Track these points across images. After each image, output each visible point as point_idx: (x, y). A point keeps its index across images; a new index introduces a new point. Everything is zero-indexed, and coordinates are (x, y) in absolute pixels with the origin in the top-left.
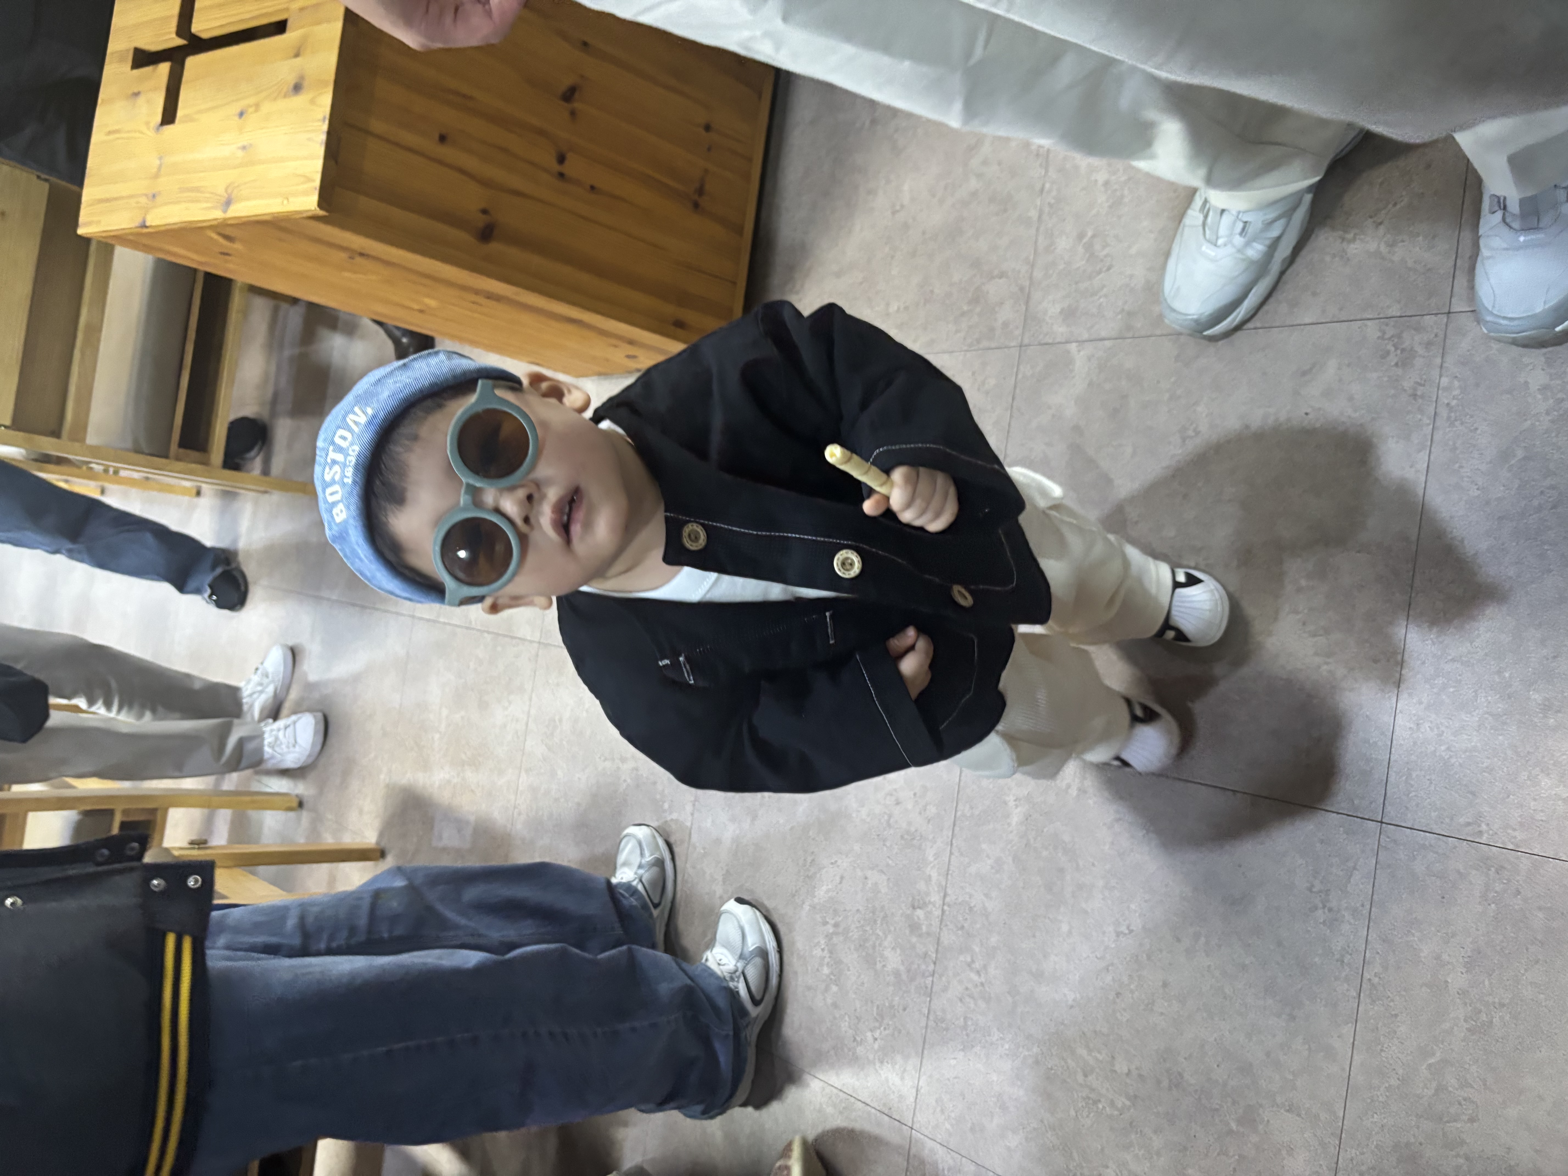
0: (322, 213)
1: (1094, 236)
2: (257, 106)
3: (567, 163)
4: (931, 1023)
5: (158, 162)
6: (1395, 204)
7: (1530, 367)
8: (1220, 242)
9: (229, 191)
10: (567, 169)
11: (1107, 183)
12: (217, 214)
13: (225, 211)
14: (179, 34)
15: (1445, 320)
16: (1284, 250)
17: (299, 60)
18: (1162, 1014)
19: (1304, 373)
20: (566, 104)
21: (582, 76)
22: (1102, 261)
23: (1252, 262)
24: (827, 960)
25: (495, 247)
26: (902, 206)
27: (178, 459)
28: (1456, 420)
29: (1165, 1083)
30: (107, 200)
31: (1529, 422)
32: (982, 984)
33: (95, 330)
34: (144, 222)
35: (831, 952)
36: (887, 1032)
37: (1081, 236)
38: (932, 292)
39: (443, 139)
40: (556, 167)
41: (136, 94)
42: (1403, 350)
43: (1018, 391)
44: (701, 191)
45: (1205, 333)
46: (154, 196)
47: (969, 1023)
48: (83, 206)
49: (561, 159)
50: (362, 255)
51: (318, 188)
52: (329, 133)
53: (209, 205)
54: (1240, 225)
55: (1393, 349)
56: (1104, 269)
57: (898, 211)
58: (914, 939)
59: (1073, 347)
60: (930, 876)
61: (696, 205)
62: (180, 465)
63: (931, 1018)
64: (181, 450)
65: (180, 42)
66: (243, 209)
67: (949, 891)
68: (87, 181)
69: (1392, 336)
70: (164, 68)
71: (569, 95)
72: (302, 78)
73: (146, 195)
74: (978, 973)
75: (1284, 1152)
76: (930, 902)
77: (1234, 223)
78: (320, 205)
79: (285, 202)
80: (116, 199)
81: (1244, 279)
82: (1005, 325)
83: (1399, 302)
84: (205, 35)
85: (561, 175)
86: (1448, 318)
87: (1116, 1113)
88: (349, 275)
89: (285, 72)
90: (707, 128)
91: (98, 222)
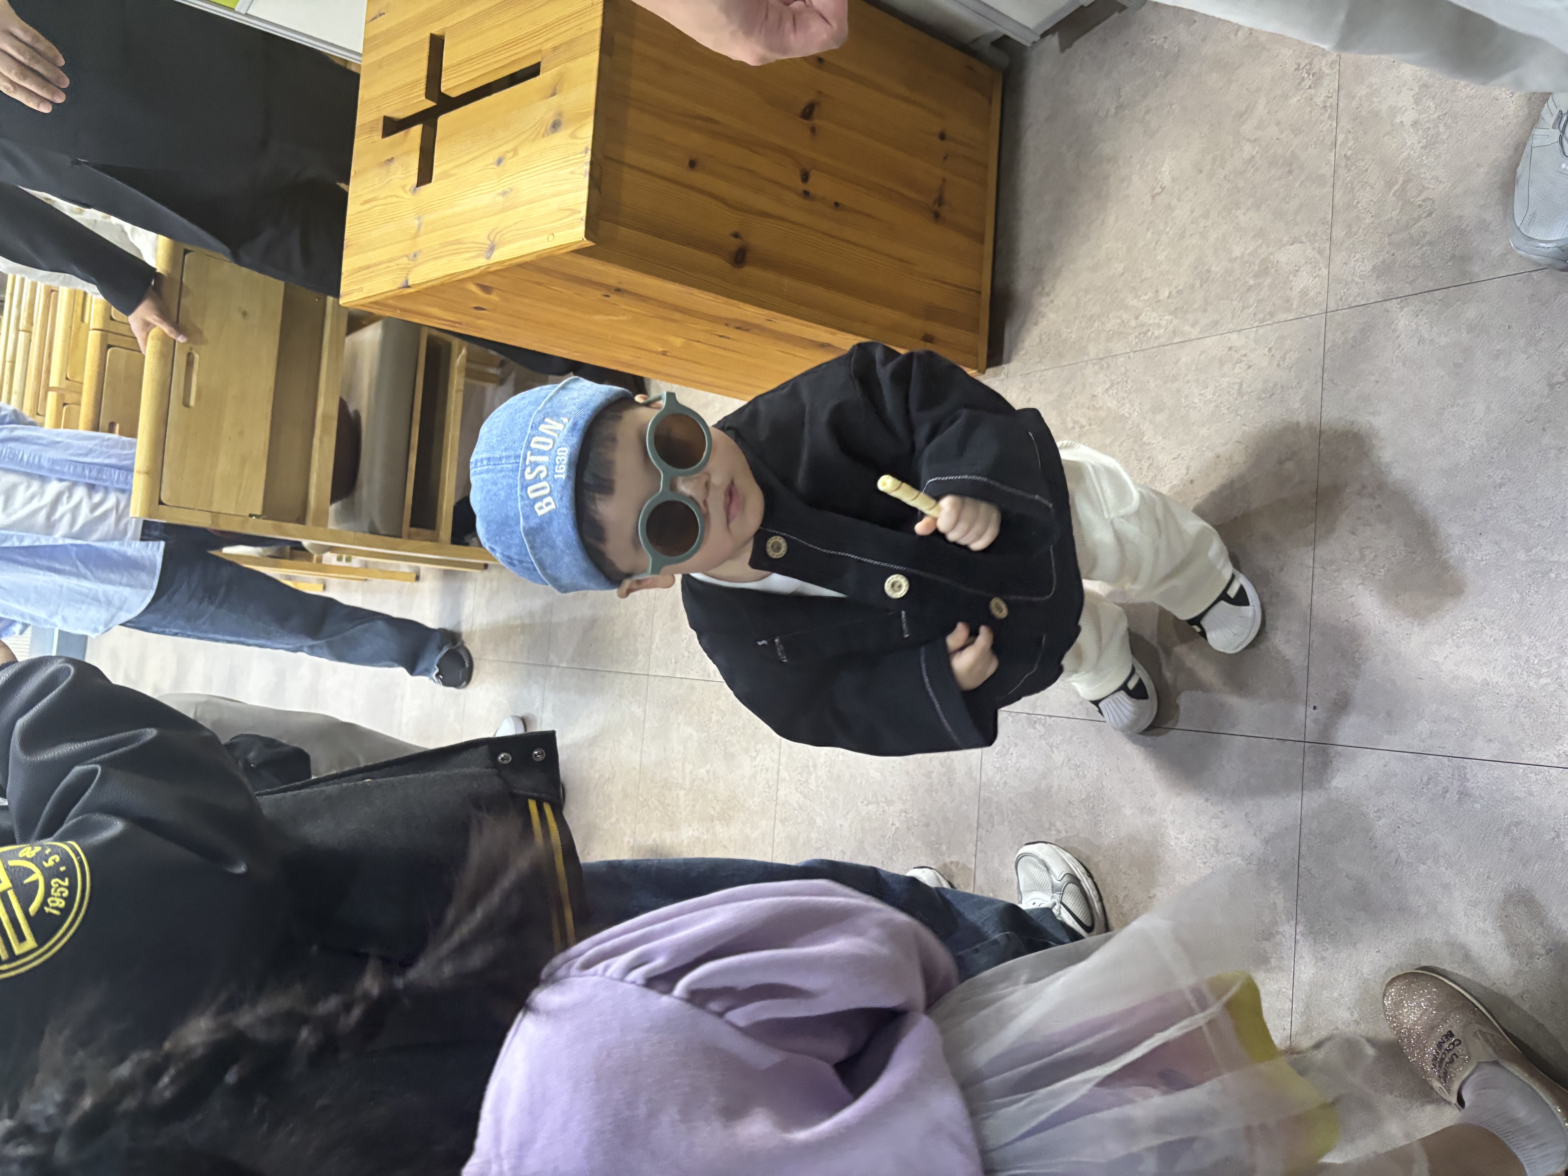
0: (589, 244)
1: (1406, 182)
2: (515, 151)
3: (810, 181)
5: (417, 222)
9: (492, 238)
10: (809, 187)
11: (1415, 124)
12: (482, 262)
13: (488, 258)
14: (428, 96)
17: (556, 97)
20: (806, 122)
21: (820, 92)
22: (1420, 207)
25: (748, 271)
26: (1163, 188)
27: (410, 537)
30: (368, 267)
34: (407, 282)
38: (1209, 271)
39: (692, 164)
40: (801, 186)
41: (391, 160)
43: (1328, 362)
44: (940, 201)
46: (415, 255)
48: (343, 277)
49: (805, 178)
50: (618, 290)
51: (584, 219)
52: (592, 163)
53: (473, 254)
56: (1425, 215)
57: (1158, 194)
59: (1395, 304)
61: (937, 216)
62: (413, 543)
64: (413, 529)
65: (430, 104)
66: (505, 253)
71: (808, 113)
72: (560, 114)
73: (407, 256)
78: (586, 236)
79: (551, 238)
80: (376, 265)
82: (1304, 293)
84: (454, 94)
85: (806, 193)
88: (598, 318)
89: (545, 111)
90: (942, 137)
91: (361, 290)
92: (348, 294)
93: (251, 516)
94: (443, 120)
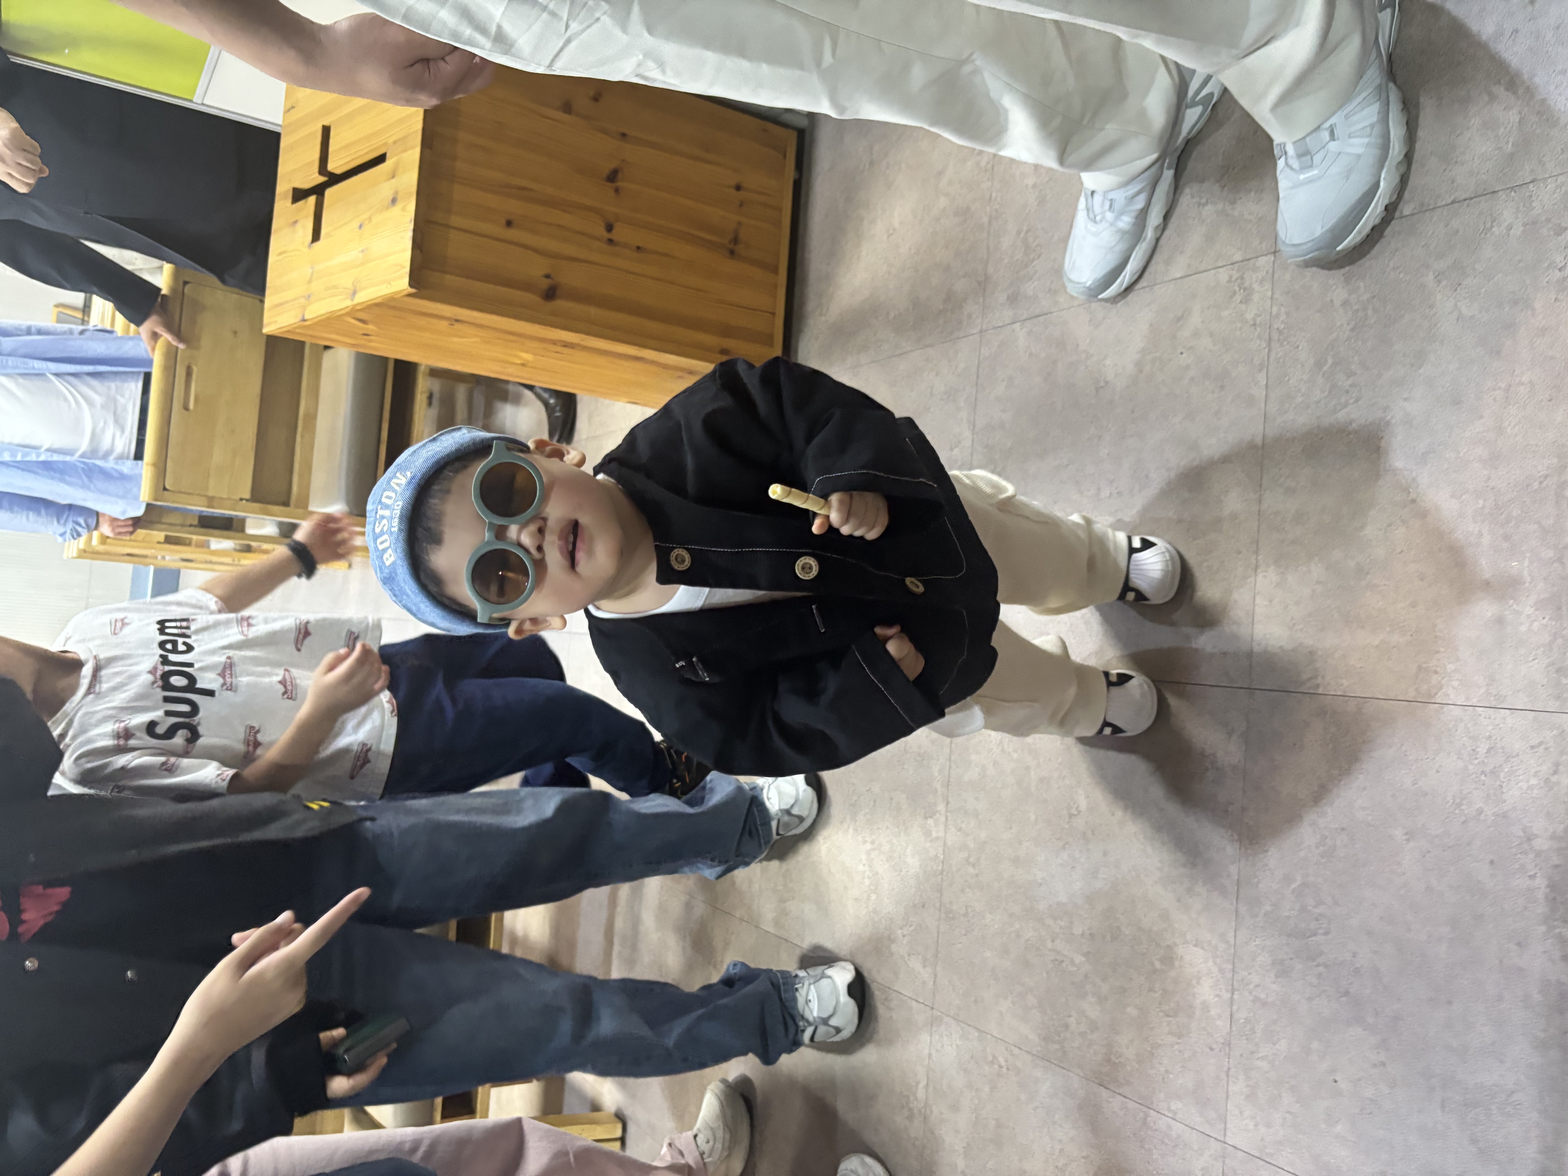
0: (413, 291)
1: (1027, 231)
2: (370, 219)
3: (614, 231)
4: (943, 915)
5: (310, 271)
6: (1234, 168)
7: (1334, 287)
9: (355, 285)
10: (614, 236)
12: (348, 303)
13: (352, 300)
15: (1273, 259)
16: (1155, 218)
17: (393, 181)
19: (1178, 320)
20: (610, 184)
21: (623, 161)
22: (1034, 250)
23: (1124, 233)
24: (867, 873)
25: (559, 304)
26: (894, 230)
28: (1284, 341)
29: (1109, 938)
30: (280, 305)
31: (1336, 334)
32: (977, 875)
34: (303, 316)
35: (870, 867)
36: (912, 928)
37: (1019, 233)
39: (509, 224)
40: (607, 235)
41: (296, 222)
42: (1245, 289)
43: (981, 370)
44: (736, 240)
45: (1100, 297)
46: (309, 296)
47: (969, 910)
49: (610, 228)
50: (457, 321)
51: (409, 273)
52: (414, 231)
53: (343, 297)
54: (1107, 204)
55: (1237, 289)
56: (1036, 257)
58: (928, 845)
59: (1017, 326)
60: (936, 789)
61: (732, 252)
63: (942, 911)
65: (322, 179)
66: (364, 296)
67: (950, 799)
68: (268, 292)
69: (1237, 279)
70: (312, 199)
71: (613, 177)
72: (396, 193)
73: (304, 297)
74: (973, 865)
75: (1194, 982)
76: (937, 812)
77: (1103, 201)
78: (411, 285)
79: (389, 286)
80: (285, 303)
81: (1121, 247)
83: (1240, 249)
84: (339, 171)
85: (611, 241)
86: (1275, 257)
87: (1076, 969)
88: (457, 340)
89: (386, 190)
90: (738, 188)
91: (276, 322)
92: (269, 324)
93: (241, 499)
94: (329, 192)
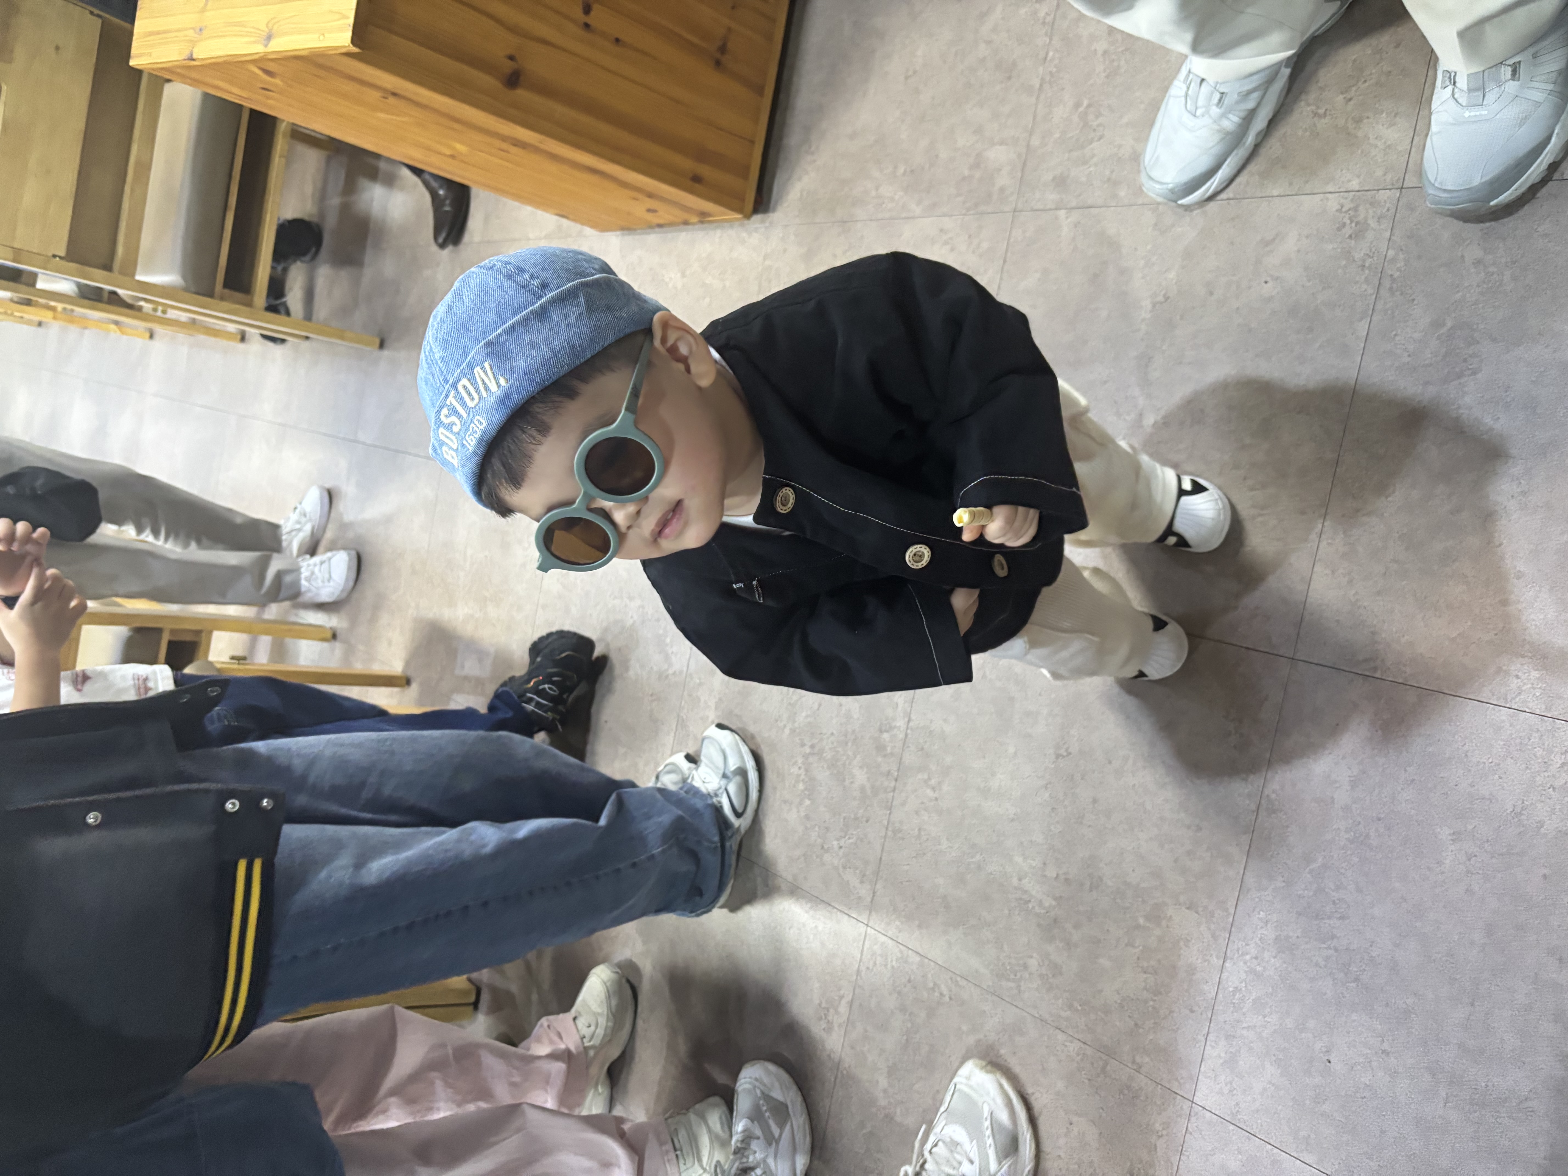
0: (355, 50)
1: (1089, 106)
3: (592, 13)
4: (890, 833)
6: (1365, 81)
7: (1468, 242)
8: (1199, 112)
9: (270, 26)
10: (590, 20)
11: (1105, 53)
12: (259, 49)
13: (266, 46)
15: (1398, 195)
16: (1260, 123)
18: (1090, 826)
19: (1267, 244)
22: (1094, 130)
24: (802, 777)
25: (521, 94)
26: (915, 72)
27: (222, 298)
28: (1397, 291)
29: (1087, 885)
30: (158, 33)
31: (1460, 294)
32: (936, 799)
33: (145, 167)
34: (192, 55)
36: (851, 841)
37: (1077, 105)
38: (937, 156)
40: (582, 18)
42: (1357, 223)
43: (1009, 254)
44: (723, 49)
45: (1180, 202)
46: (201, 30)
47: (923, 833)
48: (134, 38)
49: (587, 10)
50: (394, 94)
51: (352, 25)
53: (252, 39)
54: (1217, 96)
55: (1348, 222)
56: (1096, 139)
57: (911, 76)
58: (880, 759)
59: (1062, 213)
60: (897, 704)
61: (718, 63)
62: (225, 305)
63: (890, 829)
64: (226, 291)
66: (283, 44)
67: (913, 717)
68: (138, 14)
69: (1349, 210)
73: (194, 29)
74: (933, 789)
75: (1182, 943)
76: (895, 727)
77: (1212, 93)
78: (353, 42)
79: (322, 37)
80: (165, 32)
81: (1217, 150)
82: (1002, 190)
83: (1358, 177)
85: (587, 26)
86: (1401, 193)
87: (1043, 911)
88: (382, 115)
91: (150, 55)
92: (139, 56)
93: (54, 256)
